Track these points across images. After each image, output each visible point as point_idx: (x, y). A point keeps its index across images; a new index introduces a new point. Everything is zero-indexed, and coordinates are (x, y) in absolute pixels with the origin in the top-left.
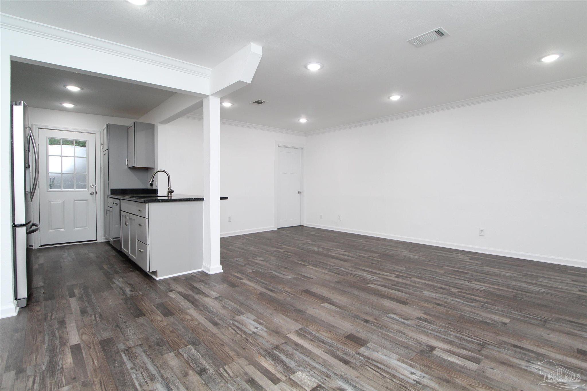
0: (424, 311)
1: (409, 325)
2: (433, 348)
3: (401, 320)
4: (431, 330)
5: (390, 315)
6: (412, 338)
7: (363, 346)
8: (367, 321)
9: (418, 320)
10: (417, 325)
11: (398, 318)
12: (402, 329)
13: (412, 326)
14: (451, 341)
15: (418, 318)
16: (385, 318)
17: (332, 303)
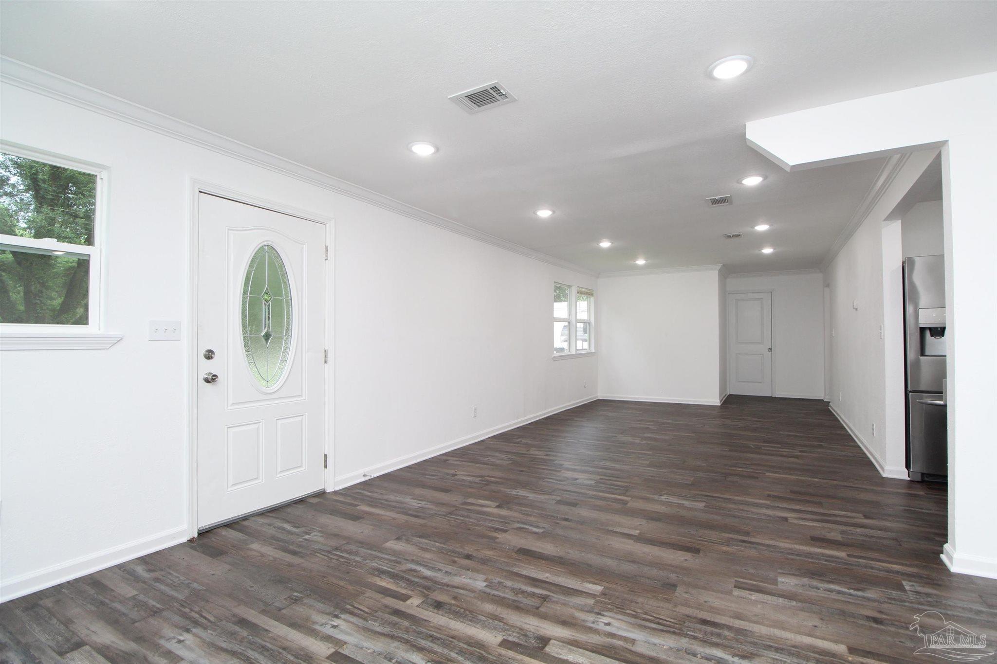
0: (496, 543)
1: (518, 522)
2: (498, 507)
3: (527, 527)
4: (494, 520)
5: (541, 531)
6: (516, 511)
7: (559, 500)
8: (566, 520)
9: (506, 529)
10: (509, 523)
11: (531, 528)
12: (525, 517)
13: (514, 522)
14: (478, 514)
15: (505, 531)
16: (547, 526)
17: (629, 536)
